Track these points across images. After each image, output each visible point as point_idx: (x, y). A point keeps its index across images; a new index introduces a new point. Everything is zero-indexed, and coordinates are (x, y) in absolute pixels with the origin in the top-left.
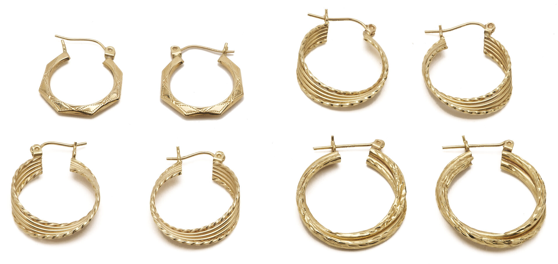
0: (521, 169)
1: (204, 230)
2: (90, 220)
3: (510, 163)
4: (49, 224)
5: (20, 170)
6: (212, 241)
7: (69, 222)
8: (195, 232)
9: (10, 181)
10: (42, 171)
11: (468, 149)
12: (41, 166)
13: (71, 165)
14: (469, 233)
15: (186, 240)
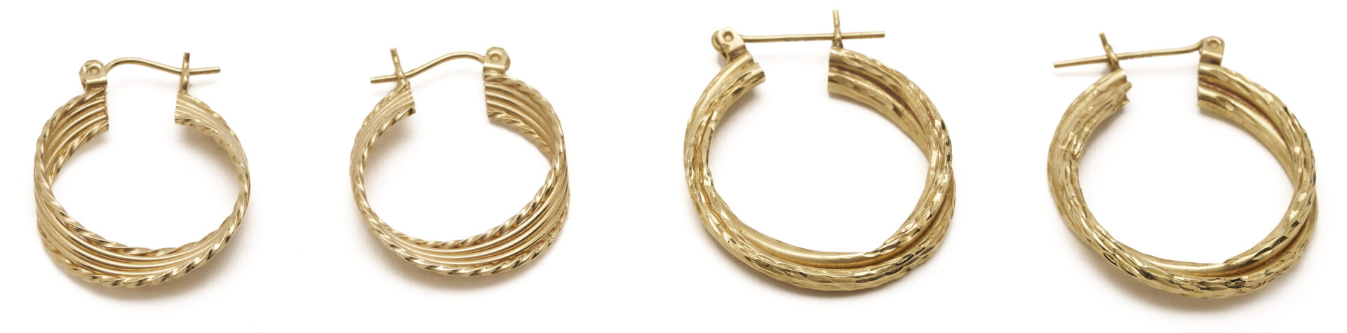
0: (1248, 105)
1: (495, 237)
2: (228, 239)
3: (1221, 92)
4: (127, 250)
5: (55, 122)
6: (518, 262)
7: (177, 246)
8: (475, 243)
9: (31, 149)
10: (107, 125)
11: (1117, 63)
12: (104, 111)
13: (177, 107)
14: (1140, 267)
15: (456, 266)
